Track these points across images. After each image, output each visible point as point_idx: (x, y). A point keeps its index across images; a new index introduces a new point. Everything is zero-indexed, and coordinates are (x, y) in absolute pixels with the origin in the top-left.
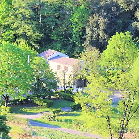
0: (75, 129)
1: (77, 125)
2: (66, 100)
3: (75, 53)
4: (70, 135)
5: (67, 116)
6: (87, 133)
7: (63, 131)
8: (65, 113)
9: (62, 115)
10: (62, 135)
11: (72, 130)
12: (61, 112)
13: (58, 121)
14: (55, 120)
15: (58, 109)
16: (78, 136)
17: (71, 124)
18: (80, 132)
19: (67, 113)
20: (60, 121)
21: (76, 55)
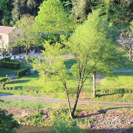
0: (28, 95)
1: (28, 91)
2: (7, 67)
3: (3, 20)
4: (25, 101)
5: (15, 83)
6: (40, 98)
7: (16, 98)
8: (11, 81)
9: (9, 83)
10: (17, 102)
11: (24, 96)
12: (7, 81)
13: (8, 89)
14: (5, 89)
15: (5, 78)
16: (33, 102)
17: (22, 91)
18: (33, 98)
19: (13, 80)
20: (10, 89)
21: (4, 22)
